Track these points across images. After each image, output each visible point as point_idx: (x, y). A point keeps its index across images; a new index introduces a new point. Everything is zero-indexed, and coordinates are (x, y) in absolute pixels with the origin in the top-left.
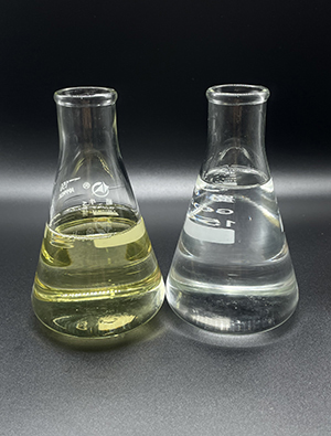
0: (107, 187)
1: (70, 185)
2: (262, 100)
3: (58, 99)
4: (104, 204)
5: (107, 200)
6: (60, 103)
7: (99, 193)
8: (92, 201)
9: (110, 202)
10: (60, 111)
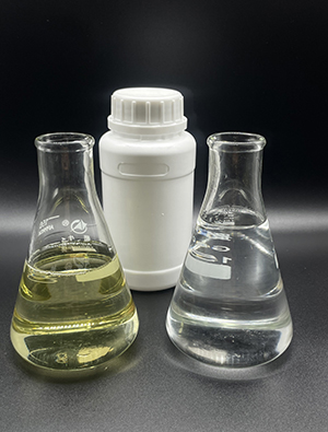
0: (85, 225)
1: (50, 223)
2: (259, 148)
3: (38, 145)
4: (82, 240)
5: (85, 237)
6: (40, 148)
7: (78, 230)
8: (71, 238)
10: (41, 156)
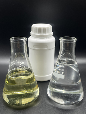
0: (24, 63)
1: (14, 62)
3: (11, 40)
9: (25, 67)
